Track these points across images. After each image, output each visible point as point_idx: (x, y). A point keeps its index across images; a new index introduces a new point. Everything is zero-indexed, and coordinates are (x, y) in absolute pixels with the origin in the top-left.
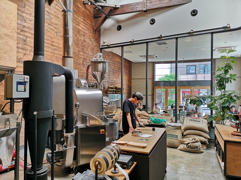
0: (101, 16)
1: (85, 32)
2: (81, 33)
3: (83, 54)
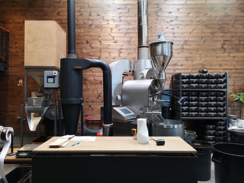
3: (222, 34)
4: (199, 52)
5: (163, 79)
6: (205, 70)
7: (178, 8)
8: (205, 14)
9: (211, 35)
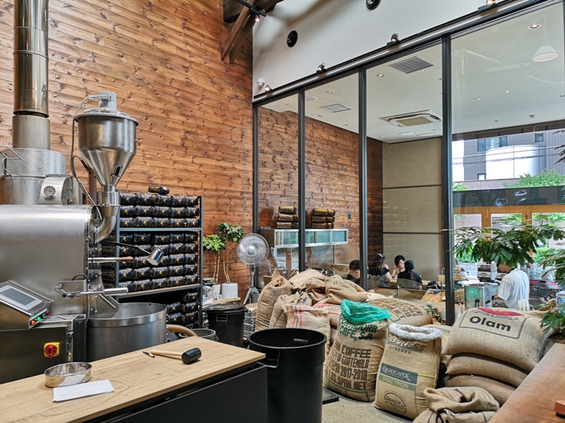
0: (235, 13)
1: (192, 59)
2: (175, 61)
3: (182, 118)
4: (142, 146)
5: (113, 207)
6: (165, 188)
7: (98, 36)
8: (152, 68)
9: (164, 115)
